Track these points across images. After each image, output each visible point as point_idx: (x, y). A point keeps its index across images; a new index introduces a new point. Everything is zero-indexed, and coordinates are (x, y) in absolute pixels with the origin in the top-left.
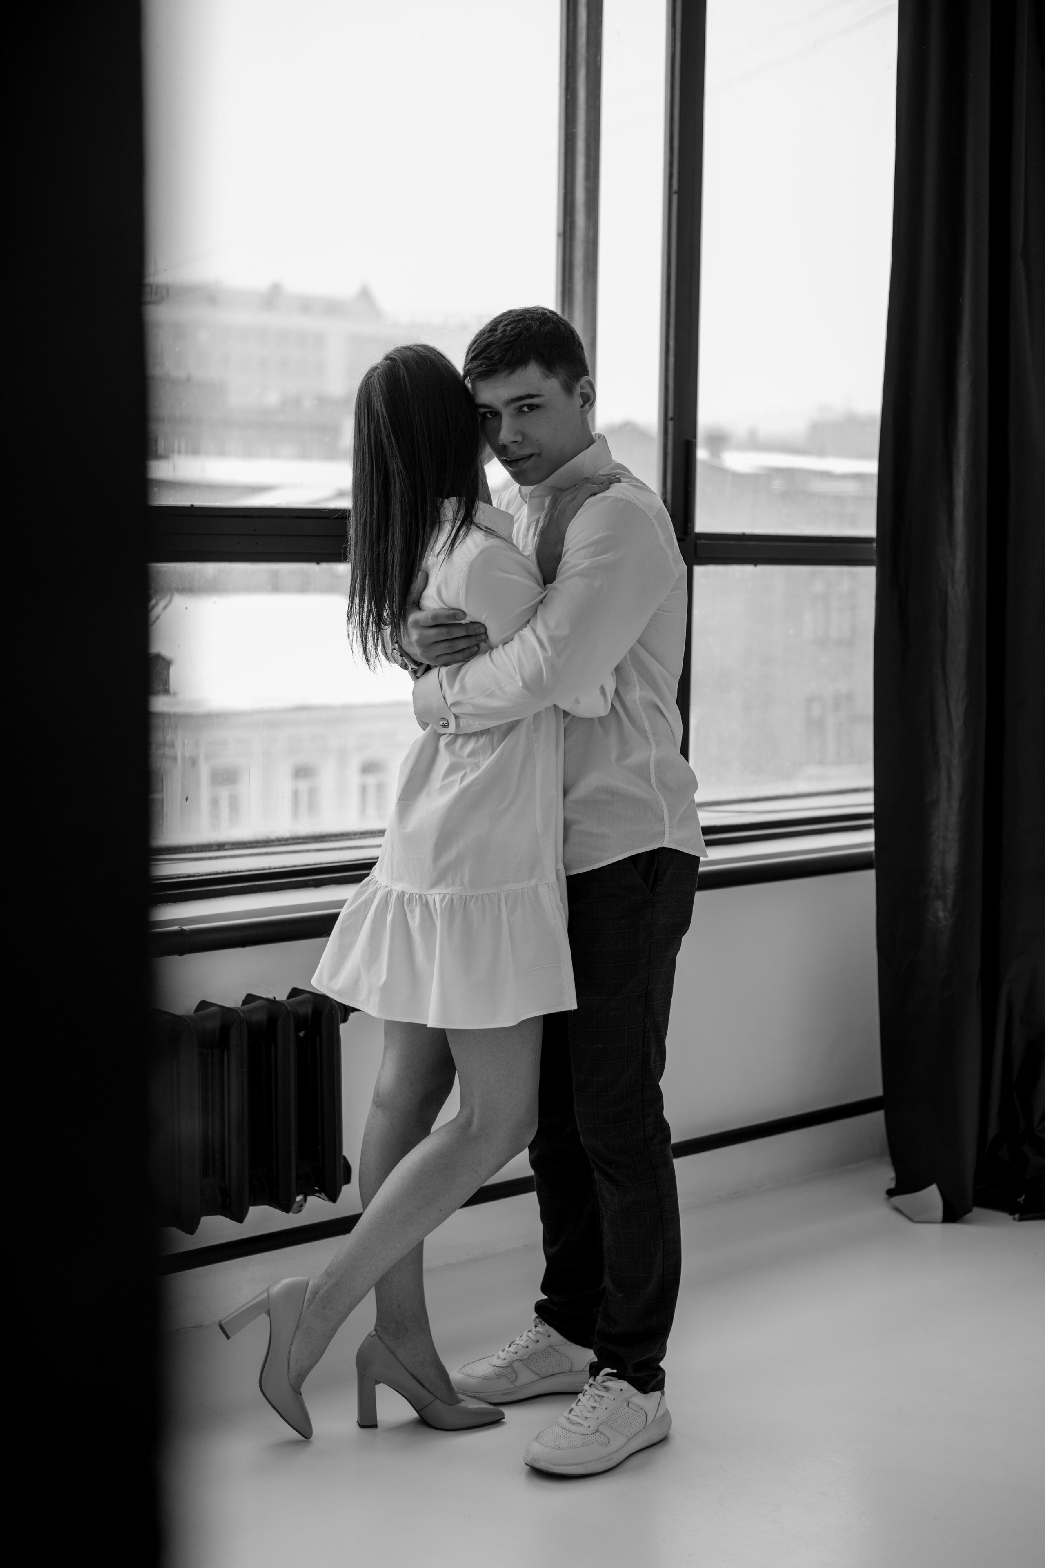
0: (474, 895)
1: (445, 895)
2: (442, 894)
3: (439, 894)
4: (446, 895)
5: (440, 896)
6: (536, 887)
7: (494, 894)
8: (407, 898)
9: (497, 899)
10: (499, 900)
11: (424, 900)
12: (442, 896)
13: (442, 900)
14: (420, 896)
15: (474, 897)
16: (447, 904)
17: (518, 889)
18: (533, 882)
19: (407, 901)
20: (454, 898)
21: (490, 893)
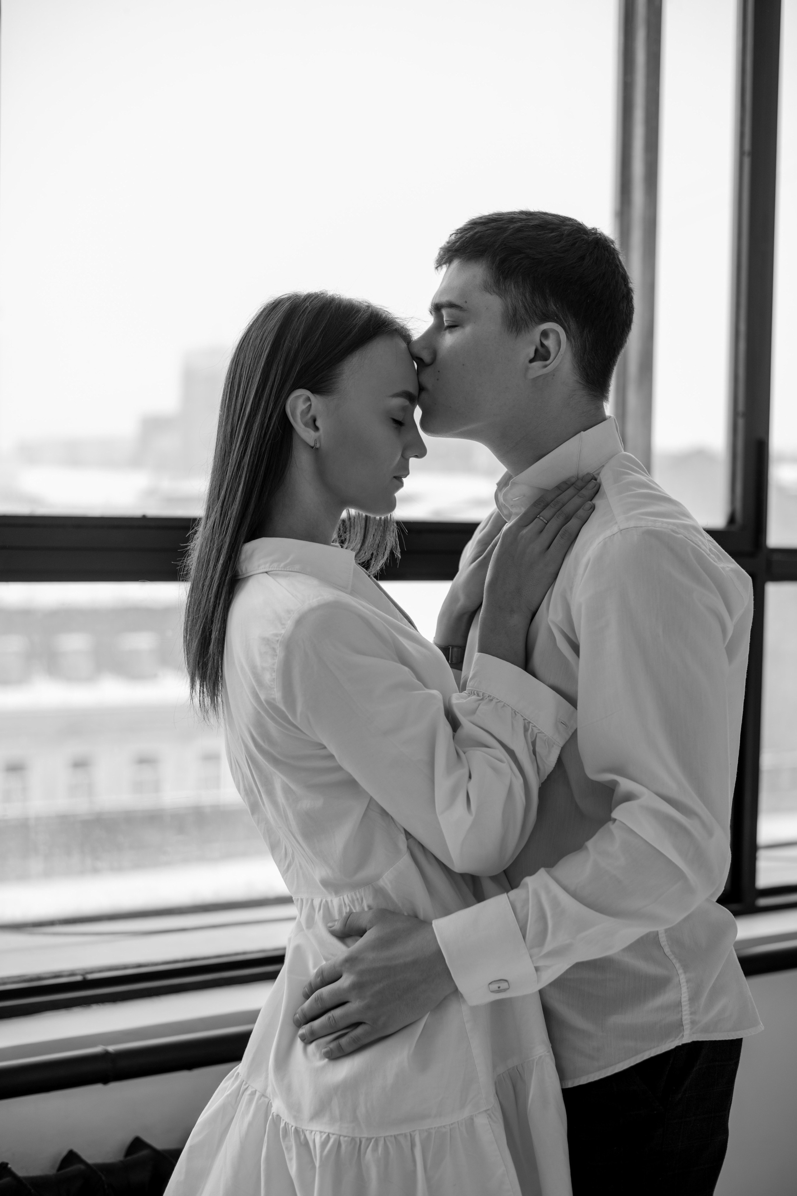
0: (373, 1138)
1: (328, 1135)
2: (325, 1133)
3: (321, 1132)
4: (331, 1135)
5: (321, 1137)
6: (471, 1119)
7: (405, 1136)
8: (283, 1128)
9: (409, 1143)
10: (413, 1145)
11: (302, 1137)
12: (324, 1136)
13: (324, 1144)
14: (297, 1131)
15: (373, 1141)
16: (330, 1151)
17: (444, 1127)
18: (466, 1113)
19: (283, 1131)
20: (342, 1142)
21: (398, 1135)
